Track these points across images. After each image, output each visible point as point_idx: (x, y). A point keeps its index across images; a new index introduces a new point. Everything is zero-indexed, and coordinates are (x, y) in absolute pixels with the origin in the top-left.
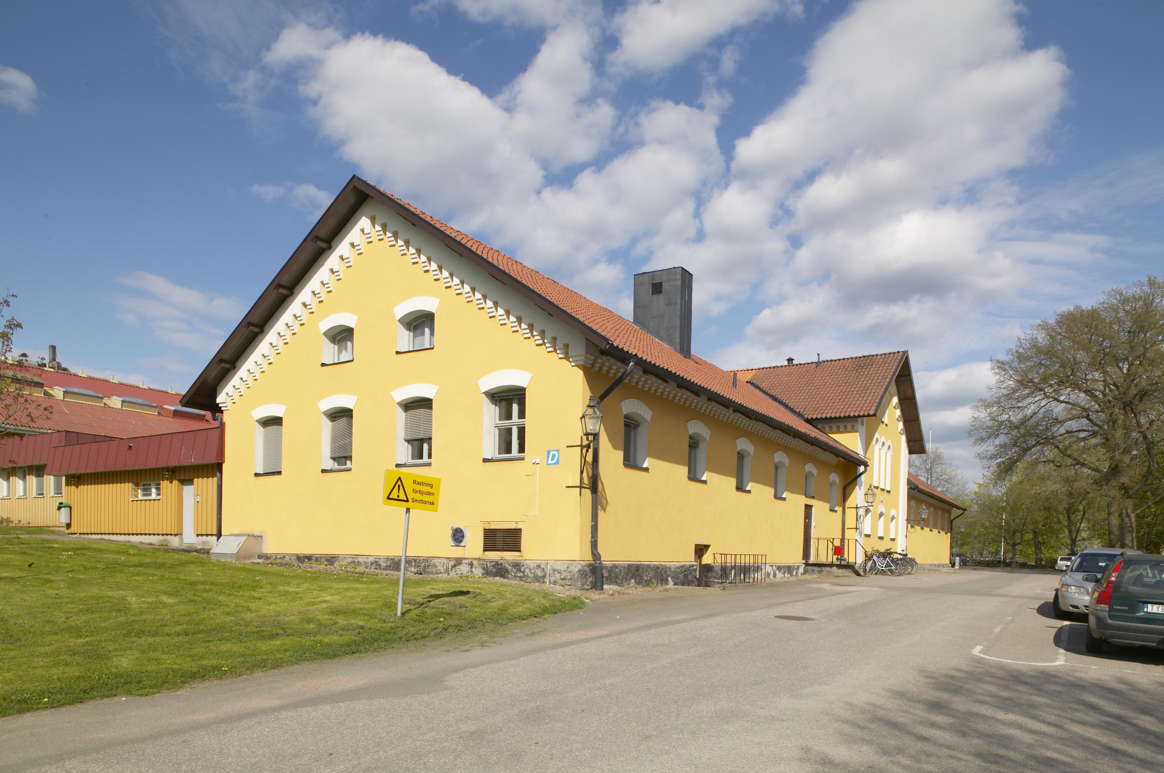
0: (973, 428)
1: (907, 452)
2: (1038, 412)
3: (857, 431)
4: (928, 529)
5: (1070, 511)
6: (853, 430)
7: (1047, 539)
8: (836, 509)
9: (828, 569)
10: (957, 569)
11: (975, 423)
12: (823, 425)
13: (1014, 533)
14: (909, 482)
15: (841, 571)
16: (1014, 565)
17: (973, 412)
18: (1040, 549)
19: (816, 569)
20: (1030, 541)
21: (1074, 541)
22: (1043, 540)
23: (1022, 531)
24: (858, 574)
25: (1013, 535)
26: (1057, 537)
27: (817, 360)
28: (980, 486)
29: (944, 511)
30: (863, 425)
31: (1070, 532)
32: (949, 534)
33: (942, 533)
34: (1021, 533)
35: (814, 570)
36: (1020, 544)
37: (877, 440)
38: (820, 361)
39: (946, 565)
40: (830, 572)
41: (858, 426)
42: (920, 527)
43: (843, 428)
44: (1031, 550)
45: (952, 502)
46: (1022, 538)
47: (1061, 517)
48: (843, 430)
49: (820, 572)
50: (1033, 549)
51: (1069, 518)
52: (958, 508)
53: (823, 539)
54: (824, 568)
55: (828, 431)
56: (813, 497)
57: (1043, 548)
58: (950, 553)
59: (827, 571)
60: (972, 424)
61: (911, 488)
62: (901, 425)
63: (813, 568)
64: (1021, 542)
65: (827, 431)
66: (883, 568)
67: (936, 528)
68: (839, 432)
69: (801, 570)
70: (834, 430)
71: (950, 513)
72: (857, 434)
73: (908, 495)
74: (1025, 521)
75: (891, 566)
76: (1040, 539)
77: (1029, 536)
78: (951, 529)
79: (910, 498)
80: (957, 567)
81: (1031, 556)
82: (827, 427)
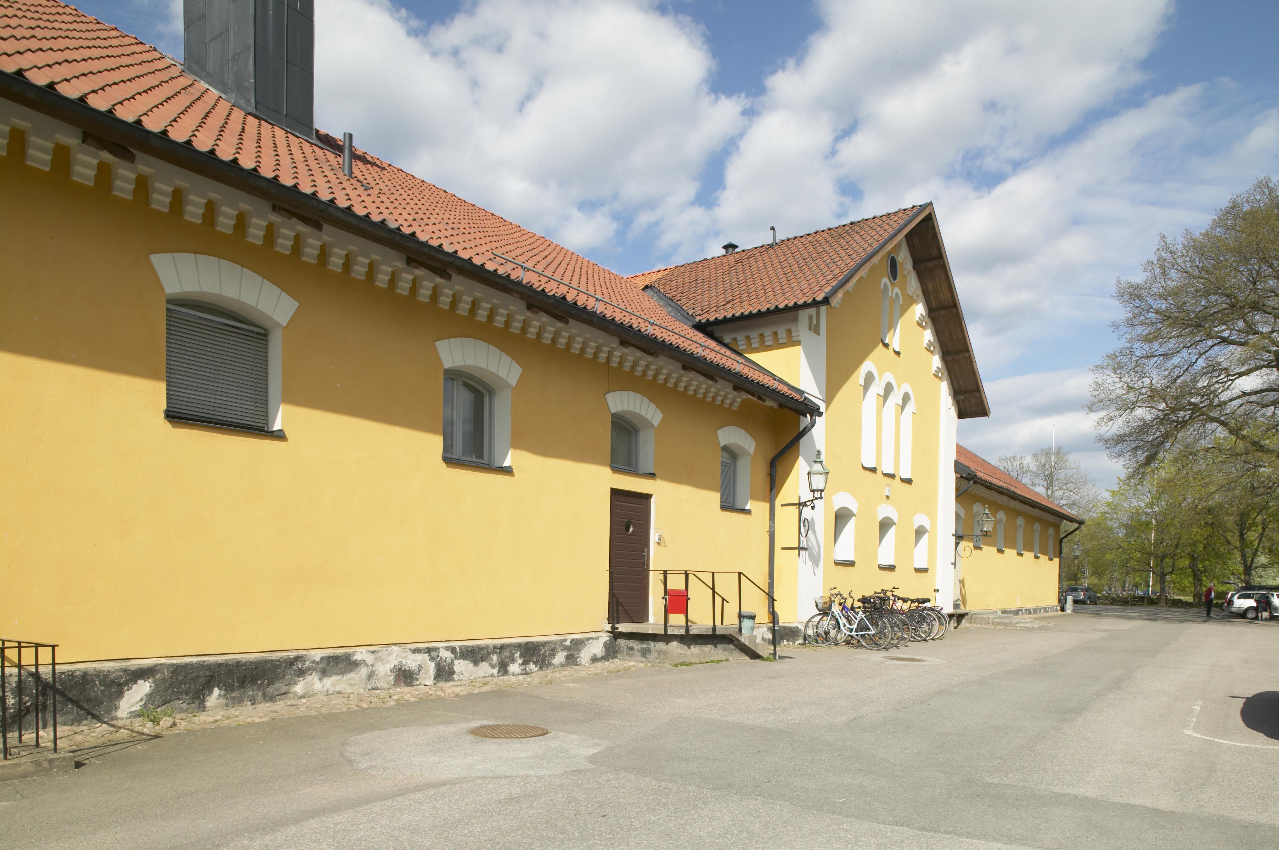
0: (1096, 400)
1: (953, 412)
2: (1195, 362)
3: (798, 343)
4: (1014, 552)
5: (1242, 528)
6: (792, 342)
7: (1210, 566)
8: (747, 507)
9: (661, 646)
10: (1069, 614)
11: (1098, 393)
12: (733, 336)
13: (1163, 558)
14: (958, 466)
15: (695, 650)
16: (1163, 603)
17: (1096, 376)
18: (1200, 580)
19: (637, 645)
20: (1186, 569)
21: (1248, 570)
22: (1203, 567)
23: (1174, 555)
24: (754, 655)
25: (1162, 561)
26: (1224, 563)
27: (770, 241)
28: (1114, 493)
29: (1046, 524)
30: (817, 330)
31: (1243, 556)
32: (1056, 560)
33: (1044, 558)
34: (1172, 558)
35: (632, 649)
36: (1171, 573)
37: (869, 378)
38: (777, 241)
39: (1050, 608)
40: (665, 653)
41: (802, 330)
42: (995, 549)
43: (770, 338)
44: (1187, 582)
45: (1057, 509)
46: (1173, 565)
47: (1229, 535)
48: (771, 343)
49: (645, 653)
50: (1191, 579)
51: (1242, 535)
52: (1071, 520)
53: (677, 572)
54: (652, 644)
55: (744, 347)
56: (652, 476)
57: (1204, 578)
58: (1059, 589)
59: (660, 652)
60: (1095, 393)
61: (961, 477)
62: (936, 361)
63: (632, 643)
64: (1173, 570)
65: (742, 346)
66: (853, 633)
67: (1030, 549)
68: (764, 347)
69: (597, 648)
70: (756, 344)
71: (1057, 527)
72: (799, 349)
73: (957, 489)
74: (1178, 542)
75: (869, 629)
76: (1200, 566)
77: (1186, 562)
78: (1061, 552)
79: (961, 495)
80: (1069, 611)
81: (1187, 589)
82: (741, 338)
